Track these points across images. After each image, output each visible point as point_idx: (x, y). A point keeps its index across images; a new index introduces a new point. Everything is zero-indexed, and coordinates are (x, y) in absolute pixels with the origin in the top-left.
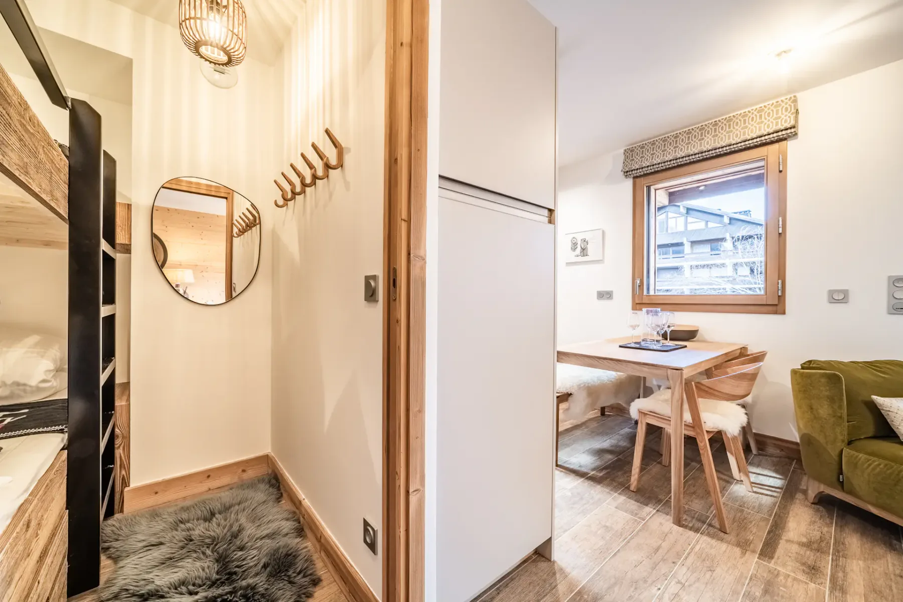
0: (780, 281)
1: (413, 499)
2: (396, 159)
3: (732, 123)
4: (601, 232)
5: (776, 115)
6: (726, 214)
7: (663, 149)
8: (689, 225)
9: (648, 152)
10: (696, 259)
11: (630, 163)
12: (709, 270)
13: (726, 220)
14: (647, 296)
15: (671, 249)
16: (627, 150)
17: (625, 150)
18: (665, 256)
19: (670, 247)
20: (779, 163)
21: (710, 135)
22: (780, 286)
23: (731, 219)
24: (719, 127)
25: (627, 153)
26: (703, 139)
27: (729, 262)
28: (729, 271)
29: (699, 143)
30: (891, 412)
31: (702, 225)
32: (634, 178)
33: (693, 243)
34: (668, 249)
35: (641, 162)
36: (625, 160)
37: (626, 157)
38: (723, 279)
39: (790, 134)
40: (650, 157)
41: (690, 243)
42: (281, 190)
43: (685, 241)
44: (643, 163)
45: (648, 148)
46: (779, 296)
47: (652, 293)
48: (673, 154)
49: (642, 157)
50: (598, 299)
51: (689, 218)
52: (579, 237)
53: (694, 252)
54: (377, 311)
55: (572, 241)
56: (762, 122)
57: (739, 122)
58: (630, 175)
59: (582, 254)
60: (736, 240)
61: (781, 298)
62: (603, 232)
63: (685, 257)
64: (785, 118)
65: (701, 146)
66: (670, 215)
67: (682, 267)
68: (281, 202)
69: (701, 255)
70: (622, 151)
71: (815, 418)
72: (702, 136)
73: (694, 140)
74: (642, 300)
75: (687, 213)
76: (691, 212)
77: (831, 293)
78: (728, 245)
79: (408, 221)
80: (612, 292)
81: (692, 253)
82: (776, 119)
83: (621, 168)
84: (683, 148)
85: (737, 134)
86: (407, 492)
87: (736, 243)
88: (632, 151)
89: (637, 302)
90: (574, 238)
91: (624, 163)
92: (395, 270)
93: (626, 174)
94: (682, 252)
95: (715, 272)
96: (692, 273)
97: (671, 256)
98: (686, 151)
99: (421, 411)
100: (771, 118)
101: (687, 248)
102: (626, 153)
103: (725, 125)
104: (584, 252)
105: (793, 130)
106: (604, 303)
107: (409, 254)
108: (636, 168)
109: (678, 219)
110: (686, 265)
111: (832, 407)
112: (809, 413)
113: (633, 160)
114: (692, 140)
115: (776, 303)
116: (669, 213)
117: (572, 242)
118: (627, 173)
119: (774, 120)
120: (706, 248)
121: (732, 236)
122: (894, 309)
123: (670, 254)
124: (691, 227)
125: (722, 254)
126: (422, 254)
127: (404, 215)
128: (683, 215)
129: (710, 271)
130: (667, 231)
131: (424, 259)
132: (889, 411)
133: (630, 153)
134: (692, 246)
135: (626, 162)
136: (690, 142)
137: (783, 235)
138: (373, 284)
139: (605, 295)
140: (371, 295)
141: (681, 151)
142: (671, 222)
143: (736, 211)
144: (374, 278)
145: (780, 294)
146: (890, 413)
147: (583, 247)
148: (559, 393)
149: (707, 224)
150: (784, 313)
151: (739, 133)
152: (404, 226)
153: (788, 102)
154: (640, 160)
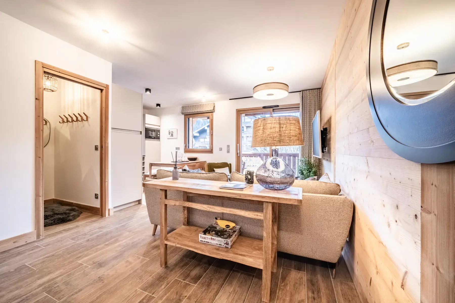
1: (106, 183)
2: (102, 126)
32: (185, 115)
42: (62, 118)
54: (98, 152)
68: (61, 122)
79: (105, 137)
86: (105, 182)
92: (102, 145)
99: (108, 168)
104: (172, 135)
107: (105, 143)
118: (182, 113)
126: (108, 142)
127: (104, 136)
131: (108, 143)
138: (97, 147)
140: (96, 149)
144: (97, 146)
150: (213, 153)
152: (104, 138)
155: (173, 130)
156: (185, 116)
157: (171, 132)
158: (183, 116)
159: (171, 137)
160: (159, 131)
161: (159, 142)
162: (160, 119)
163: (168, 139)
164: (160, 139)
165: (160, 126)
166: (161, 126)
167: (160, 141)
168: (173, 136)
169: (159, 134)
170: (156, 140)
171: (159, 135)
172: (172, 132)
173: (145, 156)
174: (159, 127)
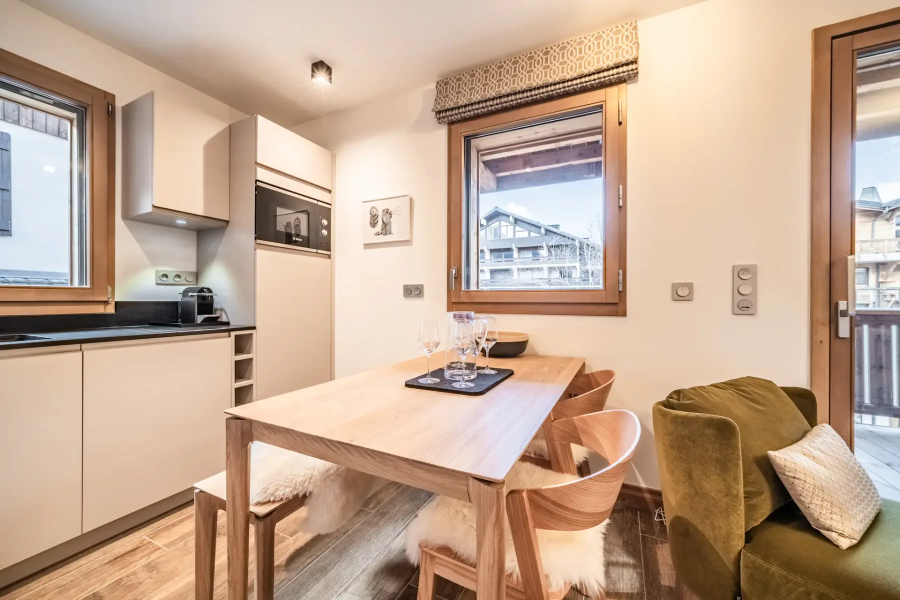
0: (621, 271)
3: (566, 51)
4: (407, 199)
5: (616, 44)
6: (543, 227)
7: (484, 82)
8: (516, 233)
9: (465, 86)
10: (522, 263)
11: (444, 100)
12: (531, 272)
13: (543, 231)
14: (465, 291)
15: (503, 254)
16: (440, 83)
17: (438, 83)
18: (499, 260)
19: (502, 251)
20: (619, 111)
21: (541, 66)
22: (621, 278)
23: (547, 230)
24: (551, 56)
25: (440, 86)
26: (532, 71)
27: (545, 266)
28: (545, 274)
29: (527, 75)
30: (798, 479)
31: (525, 234)
32: (451, 123)
33: (520, 249)
34: (501, 253)
35: (457, 99)
36: (438, 97)
37: (439, 92)
38: (542, 281)
39: (631, 72)
40: (468, 93)
41: (517, 249)
43: (514, 248)
44: (459, 100)
45: (466, 80)
46: (619, 291)
47: (473, 287)
48: (496, 90)
49: (458, 93)
50: (404, 296)
51: (516, 227)
52: (380, 207)
53: (521, 257)
55: (371, 210)
56: (600, 52)
57: (574, 51)
58: (444, 118)
59: (384, 233)
60: (550, 248)
61: (622, 294)
62: (411, 199)
63: (514, 261)
64: (626, 48)
65: (529, 80)
66: (503, 223)
67: (511, 269)
69: (525, 260)
70: (434, 85)
71: (697, 493)
72: (530, 67)
73: (522, 71)
74: (459, 298)
75: (515, 223)
76: (519, 222)
77: (675, 287)
78: (544, 252)
80: (422, 286)
81: (519, 258)
82: (616, 49)
83: (432, 106)
84: (509, 82)
85: (572, 67)
87: (550, 249)
88: (447, 83)
89: (454, 300)
90: (373, 207)
91: (436, 100)
93: (438, 116)
94: (511, 256)
95: (537, 275)
96: (519, 275)
97: (503, 259)
98: (512, 86)
100: (610, 48)
101: (515, 253)
102: (438, 86)
103: (558, 53)
104: (386, 229)
105: (634, 66)
106: (414, 302)
108: (451, 107)
109: (508, 227)
110: (514, 268)
111: (724, 480)
112: (687, 484)
113: (447, 96)
114: (519, 72)
115: (617, 301)
116: (502, 222)
117: (371, 214)
119: (614, 50)
120: (529, 254)
121: (547, 245)
122: (739, 307)
123: (502, 258)
124: (518, 235)
125: (541, 259)
128: (512, 224)
129: (532, 274)
130: (500, 237)
132: (794, 477)
133: (444, 85)
134: (519, 252)
135: (438, 100)
136: (517, 75)
137: (623, 207)
139: (413, 291)
141: (506, 85)
142: (503, 230)
143: (550, 225)
145: (621, 289)
146: (796, 482)
147: (385, 220)
148: (274, 502)
149: (529, 234)
151: (574, 66)
153: (629, 28)
154: (456, 96)
155: (391, 205)
156: (453, 127)
157: (380, 214)
158: (442, 133)
159: (382, 239)
160: (327, 213)
161: (329, 260)
162: (333, 158)
163: (367, 246)
164: (330, 250)
165: (330, 191)
166: (338, 191)
167: (329, 257)
168: (393, 231)
169: (328, 228)
170: (315, 251)
171: (325, 232)
172: (387, 212)
173: (254, 328)
174: (326, 194)
